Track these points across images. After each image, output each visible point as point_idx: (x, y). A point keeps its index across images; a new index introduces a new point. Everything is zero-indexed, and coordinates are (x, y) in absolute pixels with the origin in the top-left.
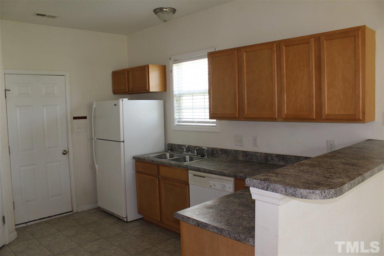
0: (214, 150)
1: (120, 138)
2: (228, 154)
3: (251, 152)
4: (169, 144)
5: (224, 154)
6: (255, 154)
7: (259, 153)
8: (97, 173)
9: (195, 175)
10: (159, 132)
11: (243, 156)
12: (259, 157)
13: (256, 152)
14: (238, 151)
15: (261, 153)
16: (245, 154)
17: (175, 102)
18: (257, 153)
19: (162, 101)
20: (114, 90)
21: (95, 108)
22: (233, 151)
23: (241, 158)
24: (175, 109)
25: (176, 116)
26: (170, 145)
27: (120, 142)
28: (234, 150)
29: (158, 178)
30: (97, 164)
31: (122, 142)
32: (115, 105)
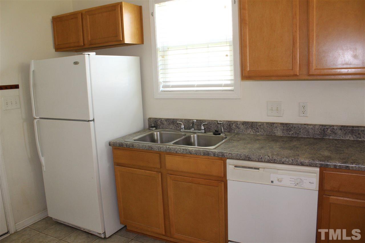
0: (232, 124)
1: (89, 116)
2: (257, 128)
3: (297, 124)
4: (150, 119)
5: (250, 130)
6: (304, 127)
7: (310, 125)
8: (44, 169)
9: (236, 166)
10: (135, 103)
11: (284, 130)
12: (310, 131)
13: (305, 124)
14: (274, 123)
15: (315, 125)
16: (287, 127)
17: (160, 58)
18: (307, 125)
19: (139, 57)
20: (57, 44)
21: (33, 71)
22: (265, 124)
23: (279, 133)
24: (160, 68)
25: (161, 78)
26: (152, 119)
27: (89, 121)
28: (267, 123)
29: (160, 173)
30: (42, 156)
31: (91, 121)
32: (76, 63)
